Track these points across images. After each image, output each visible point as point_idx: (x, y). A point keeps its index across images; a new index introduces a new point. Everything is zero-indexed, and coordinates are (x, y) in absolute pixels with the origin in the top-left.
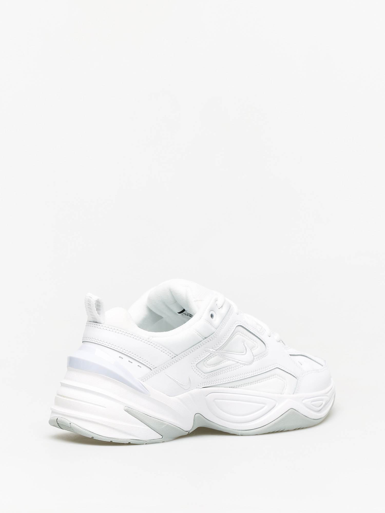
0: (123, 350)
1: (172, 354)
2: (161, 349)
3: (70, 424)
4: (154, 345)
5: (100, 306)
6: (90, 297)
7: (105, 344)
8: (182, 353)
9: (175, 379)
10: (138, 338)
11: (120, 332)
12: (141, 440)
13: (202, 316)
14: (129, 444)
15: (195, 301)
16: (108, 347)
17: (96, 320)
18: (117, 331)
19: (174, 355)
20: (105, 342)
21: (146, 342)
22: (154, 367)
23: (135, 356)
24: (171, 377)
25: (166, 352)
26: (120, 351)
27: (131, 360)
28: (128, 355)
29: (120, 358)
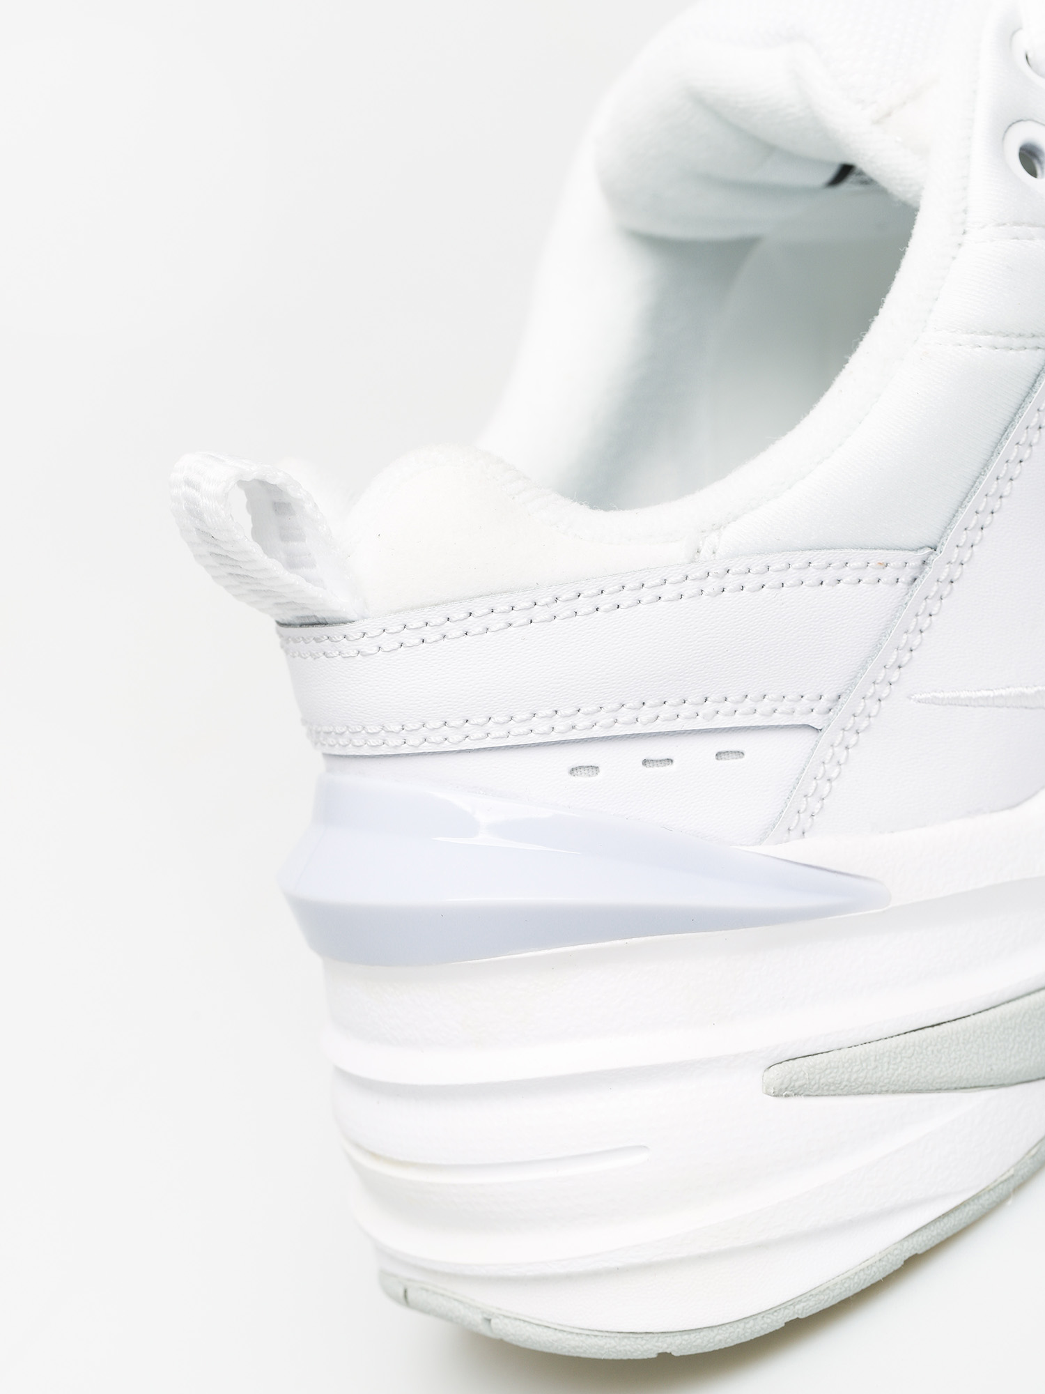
0: (570, 722)
1: (895, 558)
2: (812, 575)
3: (489, 1321)
4: (752, 581)
5: (289, 504)
6: (188, 483)
7: (440, 739)
8: (960, 517)
9: (997, 693)
10: (626, 598)
11: (496, 621)
12: (976, 1197)
13: (965, 211)
14: (913, 1262)
15: (877, 122)
16: (469, 751)
17: (306, 613)
18: (474, 625)
19: (914, 559)
20: (431, 725)
21: (690, 588)
22: (824, 704)
23: (666, 711)
24: (964, 694)
25: (849, 575)
26: (554, 737)
27: (657, 750)
28: (618, 730)
29: (580, 779)
